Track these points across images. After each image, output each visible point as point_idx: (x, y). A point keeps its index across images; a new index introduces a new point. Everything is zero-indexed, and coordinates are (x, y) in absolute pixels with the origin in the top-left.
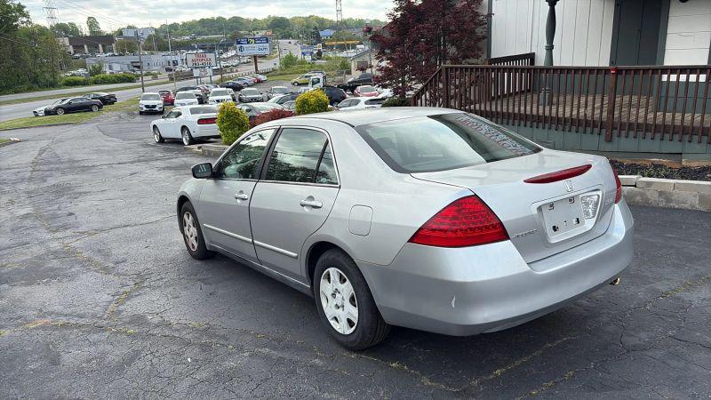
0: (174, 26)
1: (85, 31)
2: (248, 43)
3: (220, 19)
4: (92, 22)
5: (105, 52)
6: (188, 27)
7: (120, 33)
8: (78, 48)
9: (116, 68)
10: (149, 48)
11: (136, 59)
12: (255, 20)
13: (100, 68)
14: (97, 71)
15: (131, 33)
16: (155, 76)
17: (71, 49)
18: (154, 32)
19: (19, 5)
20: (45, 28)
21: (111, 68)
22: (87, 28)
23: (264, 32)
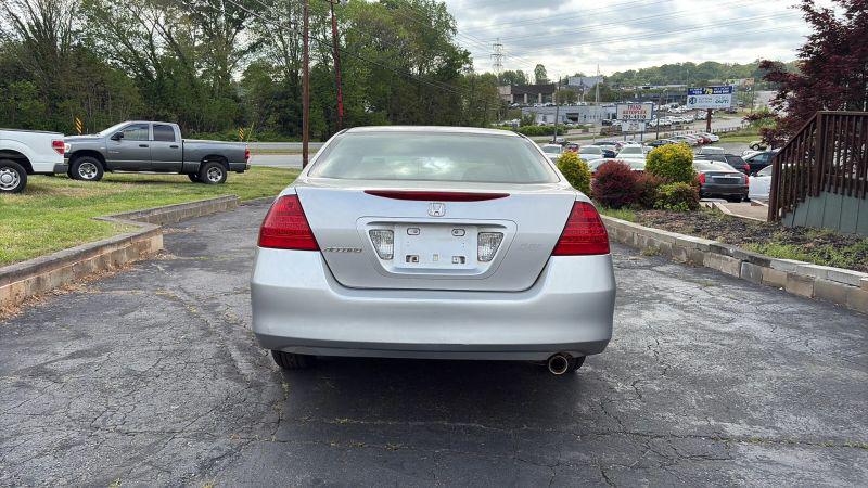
0: (629, 74)
1: (532, 79)
2: (704, 93)
3: (689, 65)
4: (540, 70)
5: (544, 102)
6: (646, 75)
7: (566, 81)
8: (518, 97)
9: (551, 119)
10: (591, 99)
11: (572, 110)
12: (736, 66)
13: (533, 118)
14: (528, 121)
15: (577, 83)
16: (586, 130)
17: (511, 99)
18: (602, 81)
19: (466, 52)
20: (494, 76)
21: (544, 119)
22: (534, 76)
23: (742, 81)
